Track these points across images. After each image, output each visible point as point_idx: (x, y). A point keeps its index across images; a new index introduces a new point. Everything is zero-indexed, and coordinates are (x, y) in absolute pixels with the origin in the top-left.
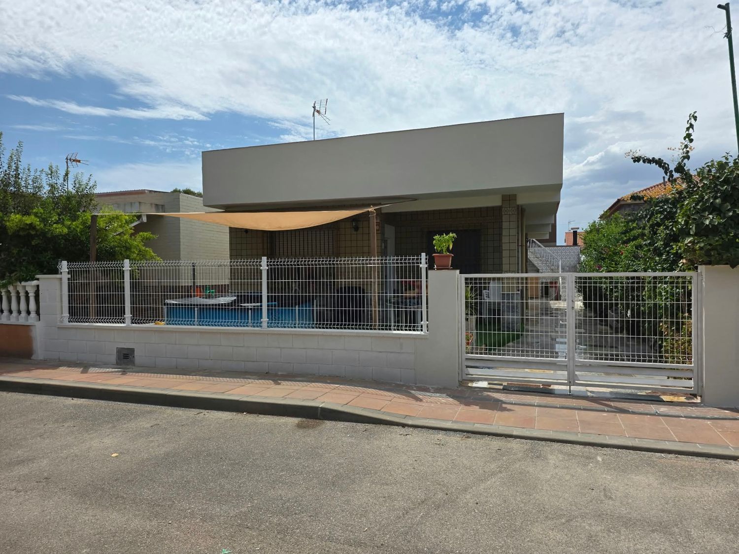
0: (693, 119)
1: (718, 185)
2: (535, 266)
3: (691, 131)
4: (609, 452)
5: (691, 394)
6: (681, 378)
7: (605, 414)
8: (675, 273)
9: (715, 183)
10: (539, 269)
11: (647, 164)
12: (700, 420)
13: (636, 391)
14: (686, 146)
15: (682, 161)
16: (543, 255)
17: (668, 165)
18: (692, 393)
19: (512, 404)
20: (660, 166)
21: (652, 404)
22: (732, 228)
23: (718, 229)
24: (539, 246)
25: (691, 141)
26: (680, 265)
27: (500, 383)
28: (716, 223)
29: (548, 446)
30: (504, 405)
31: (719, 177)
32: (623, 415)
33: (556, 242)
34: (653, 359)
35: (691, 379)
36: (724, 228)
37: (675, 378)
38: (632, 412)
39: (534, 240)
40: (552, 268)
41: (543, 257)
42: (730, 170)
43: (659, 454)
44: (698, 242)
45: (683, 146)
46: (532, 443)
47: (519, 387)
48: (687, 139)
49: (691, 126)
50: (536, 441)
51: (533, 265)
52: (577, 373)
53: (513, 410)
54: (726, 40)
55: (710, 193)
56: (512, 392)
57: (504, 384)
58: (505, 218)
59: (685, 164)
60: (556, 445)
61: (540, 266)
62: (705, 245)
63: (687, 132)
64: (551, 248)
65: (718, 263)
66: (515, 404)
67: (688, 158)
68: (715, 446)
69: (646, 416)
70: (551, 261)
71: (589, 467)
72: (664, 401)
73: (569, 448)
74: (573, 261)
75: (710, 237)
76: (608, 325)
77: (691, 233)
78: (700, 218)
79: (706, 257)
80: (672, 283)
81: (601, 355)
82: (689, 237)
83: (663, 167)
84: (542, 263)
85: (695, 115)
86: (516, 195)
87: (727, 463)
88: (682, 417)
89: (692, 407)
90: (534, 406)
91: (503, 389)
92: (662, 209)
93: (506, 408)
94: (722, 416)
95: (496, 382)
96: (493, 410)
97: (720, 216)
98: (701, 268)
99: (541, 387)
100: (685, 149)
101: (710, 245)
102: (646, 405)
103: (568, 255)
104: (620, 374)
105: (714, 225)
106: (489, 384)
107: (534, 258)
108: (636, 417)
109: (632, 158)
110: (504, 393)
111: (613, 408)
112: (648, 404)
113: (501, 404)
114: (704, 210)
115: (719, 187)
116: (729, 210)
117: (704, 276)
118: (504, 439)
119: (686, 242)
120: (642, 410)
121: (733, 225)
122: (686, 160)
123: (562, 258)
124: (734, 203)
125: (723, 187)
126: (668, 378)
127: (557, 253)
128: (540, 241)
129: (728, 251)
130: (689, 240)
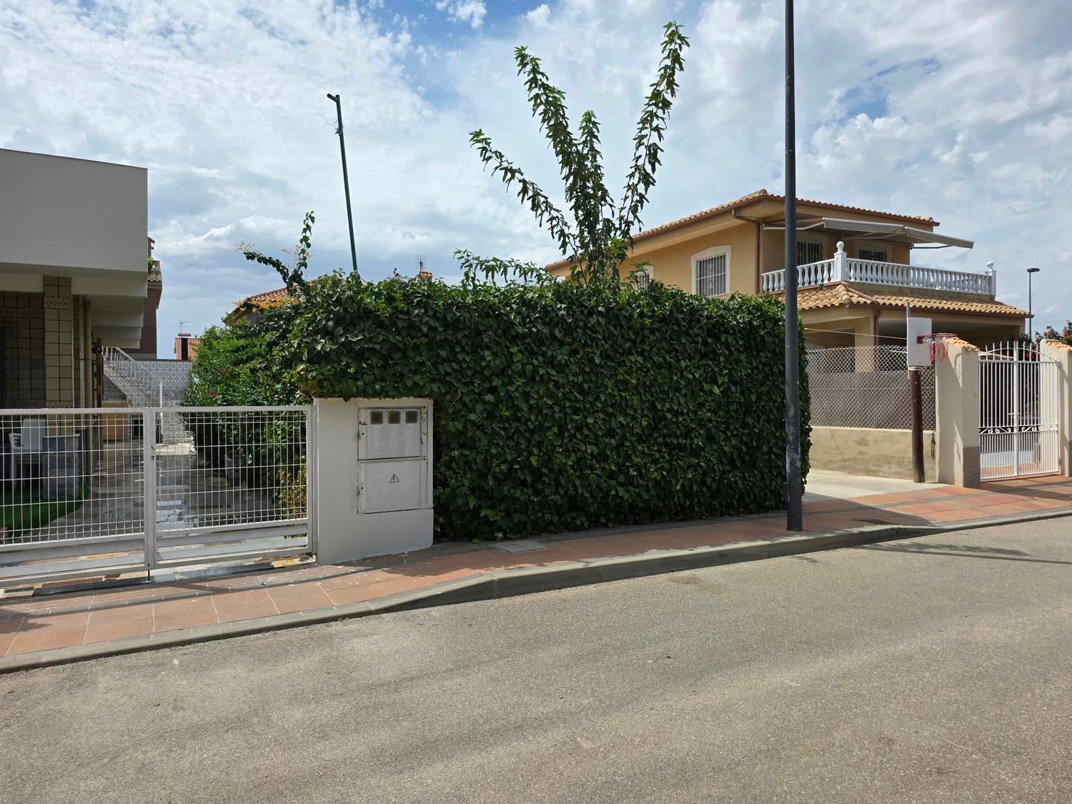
0: (310, 220)
1: (331, 305)
2: (120, 391)
3: (308, 233)
4: (192, 650)
5: (307, 554)
6: (297, 536)
7: (194, 600)
8: (292, 407)
9: (327, 302)
10: (125, 396)
11: (262, 264)
12: (310, 583)
13: (242, 561)
14: (303, 251)
15: (299, 268)
16: (133, 373)
17: (287, 270)
18: (307, 552)
19: (47, 615)
20: (278, 270)
21: (259, 574)
22: (345, 356)
23: (330, 357)
24: (126, 359)
25: (309, 245)
26: (297, 396)
27: (29, 586)
28: (328, 350)
29: (101, 665)
30: (31, 621)
31: (331, 296)
32: (218, 597)
33: (156, 353)
34: (275, 515)
35: (305, 535)
36: (337, 356)
37: (293, 536)
38: (232, 589)
39: (118, 349)
40: (147, 393)
41: (133, 376)
42: (343, 289)
43: (253, 636)
44: (312, 371)
45: (300, 251)
46: (73, 668)
47: (64, 587)
48: (304, 243)
49: (308, 228)
50: (80, 663)
51: (116, 387)
52: (160, 550)
53: (47, 625)
54: (338, 136)
55: (323, 313)
56: (49, 597)
57: (36, 587)
58: (49, 314)
59: (302, 272)
60: (113, 661)
61: (127, 391)
62: (317, 374)
63: (304, 234)
64: (145, 362)
65: (331, 396)
66: (52, 614)
67: (306, 266)
68: (319, 609)
69: (248, 592)
70: (146, 383)
71: (159, 677)
72: (274, 568)
73: (134, 659)
74: (182, 383)
75: (322, 365)
76: (225, 476)
77: (304, 359)
78: (312, 342)
79: (318, 388)
80: (290, 419)
81: (209, 518)
82: (301, 364)
83: (282, 272)
84: (132, 386)
85: (312, 215)
86: (70, 279)
87: (328, 626)
88: (291, 583)
89: (305, 569)
90: (87, 610)
91: (34, 595)
92: (276, 325)
93: (35, 624)
94: (335, 573)
95: (21, 586)
96: (8, 632)
97: (333, 341)
98: (316, 401)
99: (104, 580)
100: (302, 254)
101: (323, 374)
102: (251, 577)
103: (173, 374)
104: (225, 543)
105: (326, 351)
106: (6, 592)
107: (117, 377)
108: (235, 595)
109: (245, 253)
110: (34, 601)
111: (207, 590)
112: (254, 575)
113: (26, 620)
114: (317, 333)
115: (332, 307)
116: (341, 336)
117: (318, 411)
118: (23, 673)
119: (298, 370)
120: (245, 585)
121: (345, 353)
122: (303, 268)
123: (164, 379)
124: (346, 328)
125: (335, 307)
126: (285, 537)
127: (157, 370)
128: (127, 351)
129: (340, 382)
130: (301, 368)
